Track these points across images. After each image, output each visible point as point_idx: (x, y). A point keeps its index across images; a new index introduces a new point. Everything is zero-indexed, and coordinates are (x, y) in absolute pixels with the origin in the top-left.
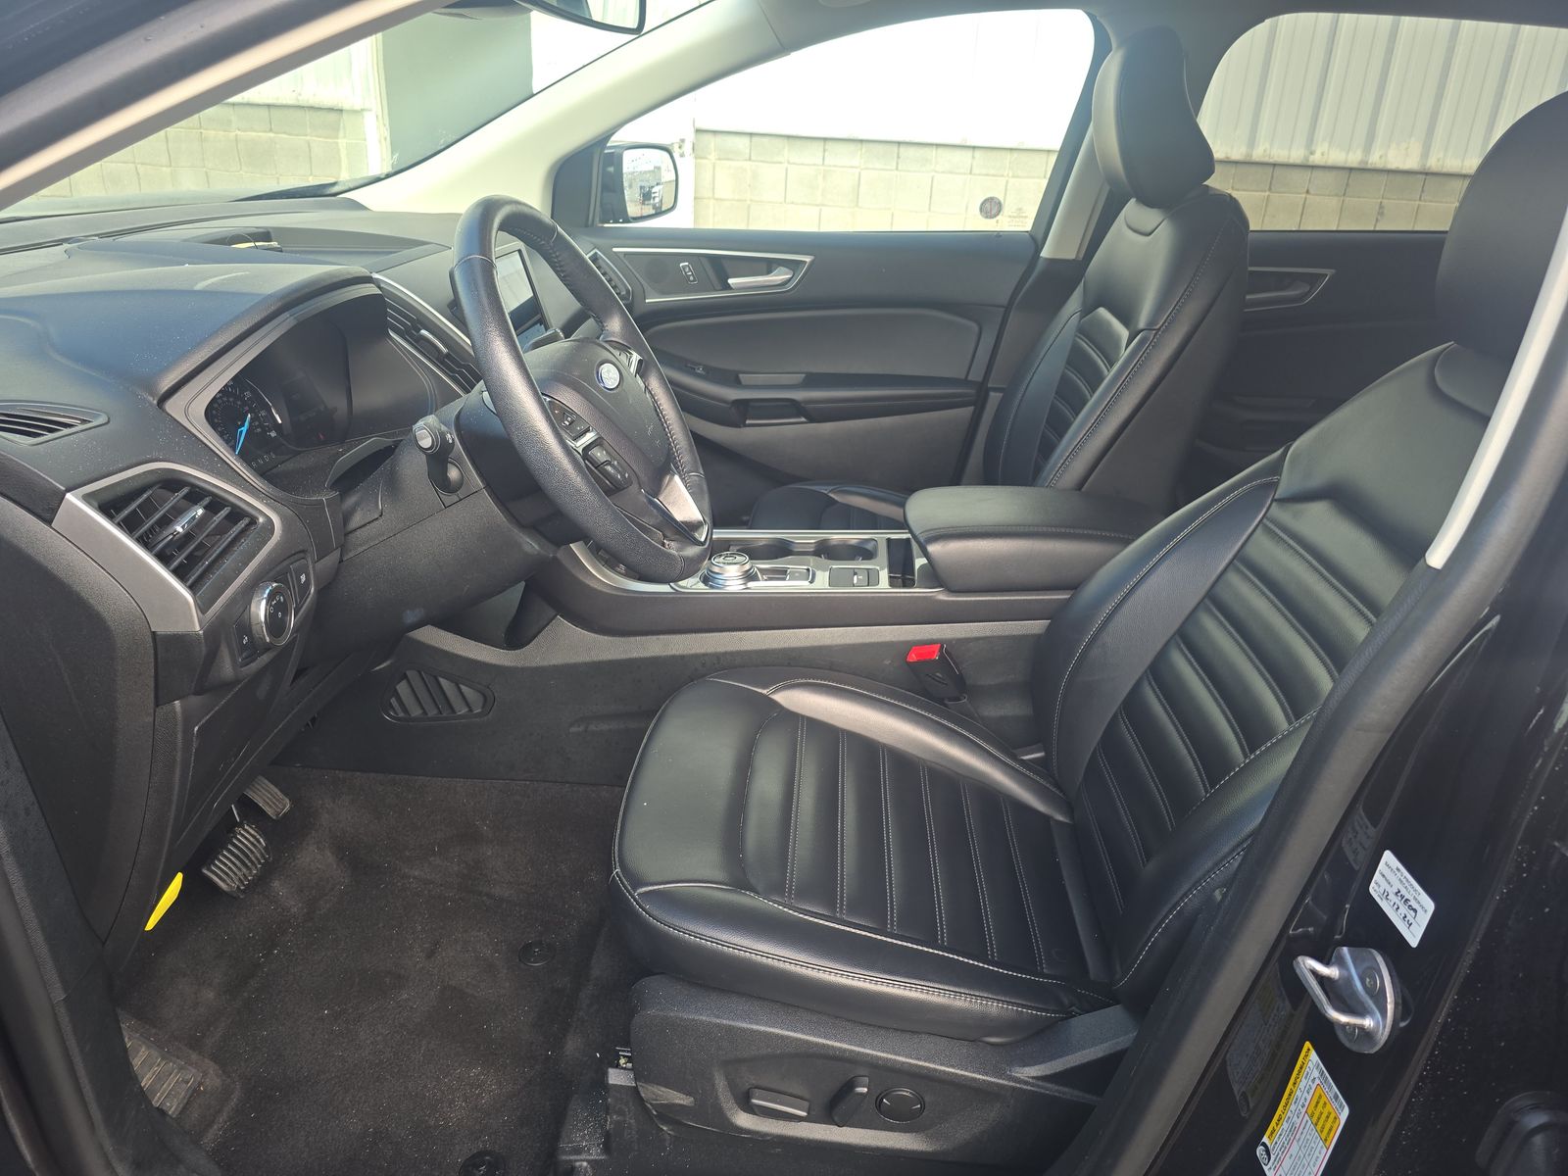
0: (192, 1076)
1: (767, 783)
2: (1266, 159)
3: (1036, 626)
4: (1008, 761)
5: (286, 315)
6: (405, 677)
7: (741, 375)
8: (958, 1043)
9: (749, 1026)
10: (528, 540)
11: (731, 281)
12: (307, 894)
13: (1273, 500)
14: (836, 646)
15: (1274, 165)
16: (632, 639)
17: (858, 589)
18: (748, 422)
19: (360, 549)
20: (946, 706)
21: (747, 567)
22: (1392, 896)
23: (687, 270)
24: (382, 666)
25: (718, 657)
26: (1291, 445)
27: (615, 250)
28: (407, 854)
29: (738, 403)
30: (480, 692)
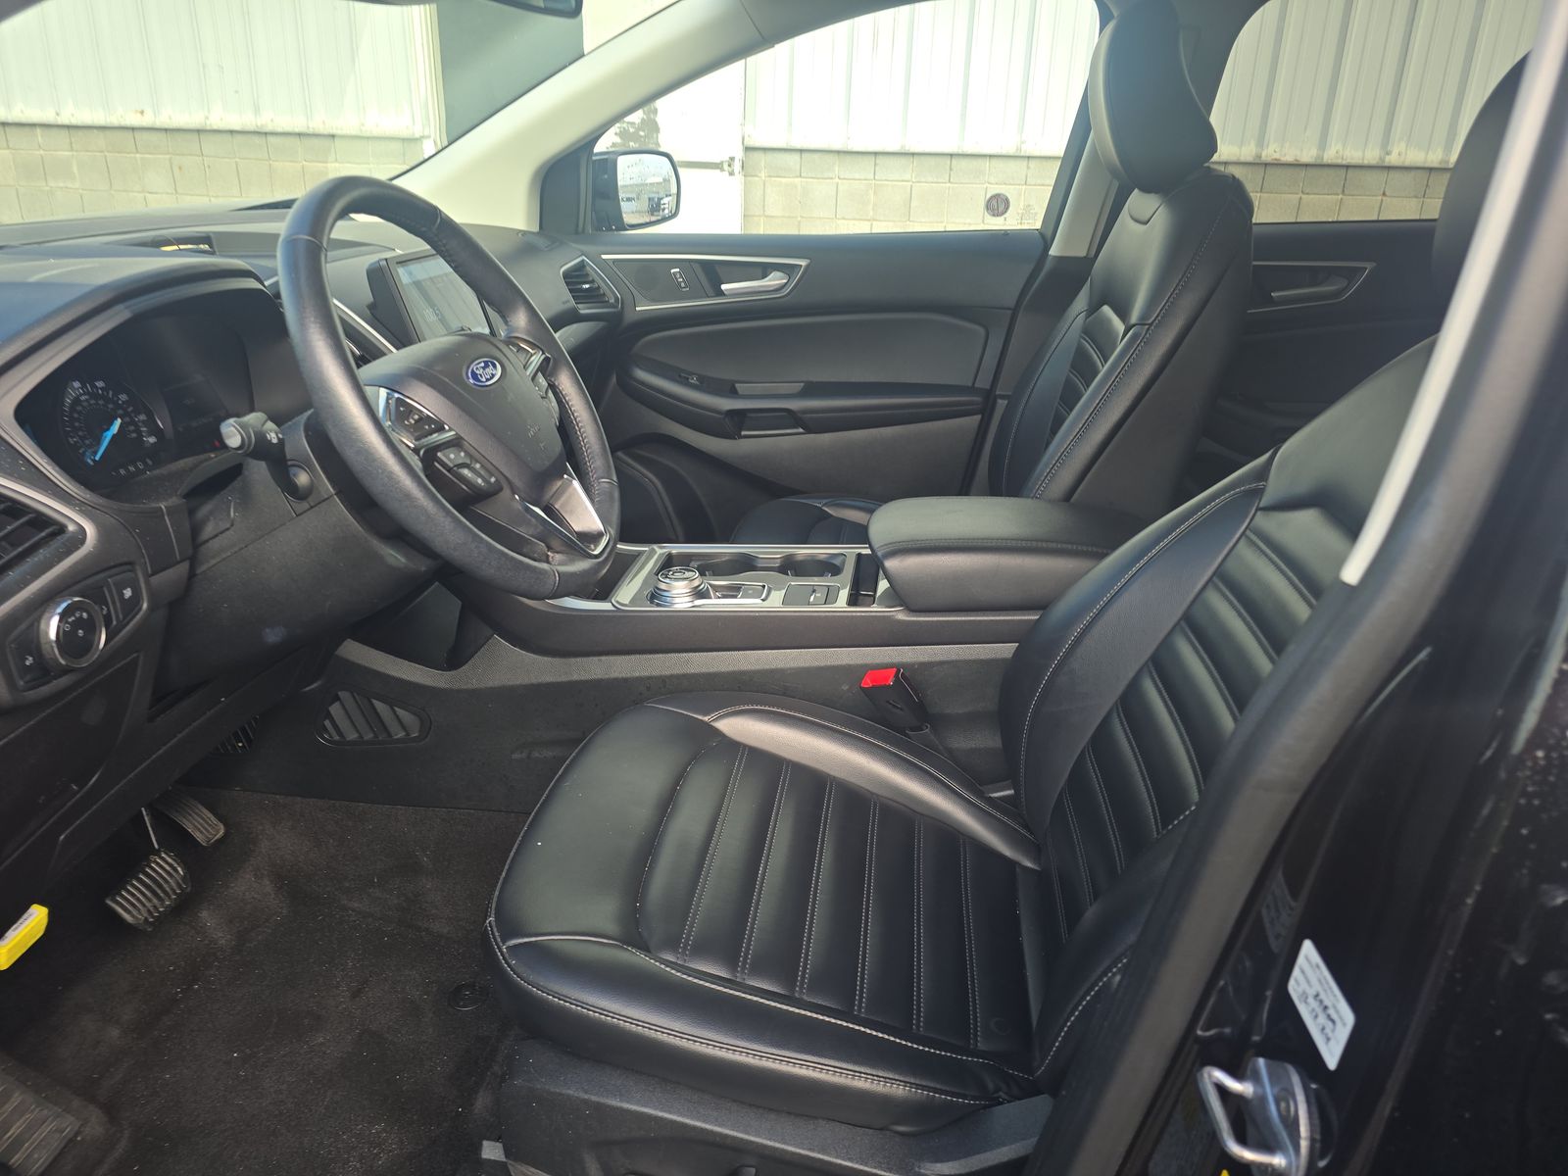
0: (69, 1124)
1: (688, 822)
2: (1339, 161)
3: (1007, 650)
4: (973, 798)
5: (121, 307)
6: (337, 698)
7: (737, 385)
8: (861, 1131)
9: (619, 1104)
10: (392, 552)
11: (724, 287)
12: (238, 925)
13: (1257, 510)
14: (790, 669)
15: (1347, 167)
16: (573, 660)
17: (815, 608)
18: (743, 433)
19: (213, 562)
20: (906, 735)
21: (696, 583)
22: (1311, 1000)
23: (678, 276)
24: (312, 687)
25: (663, 680)
26: (1280, 447)
27: (604, 257)
28: (347, 885)
29: (732, 413)
30: (418, 716)
